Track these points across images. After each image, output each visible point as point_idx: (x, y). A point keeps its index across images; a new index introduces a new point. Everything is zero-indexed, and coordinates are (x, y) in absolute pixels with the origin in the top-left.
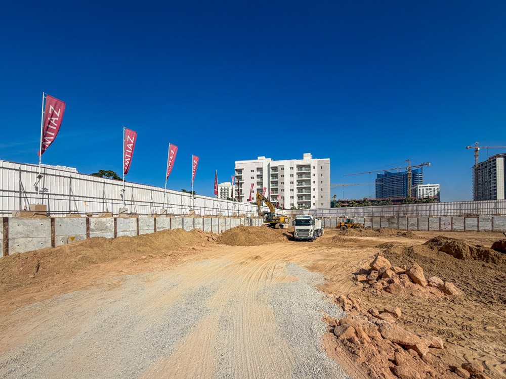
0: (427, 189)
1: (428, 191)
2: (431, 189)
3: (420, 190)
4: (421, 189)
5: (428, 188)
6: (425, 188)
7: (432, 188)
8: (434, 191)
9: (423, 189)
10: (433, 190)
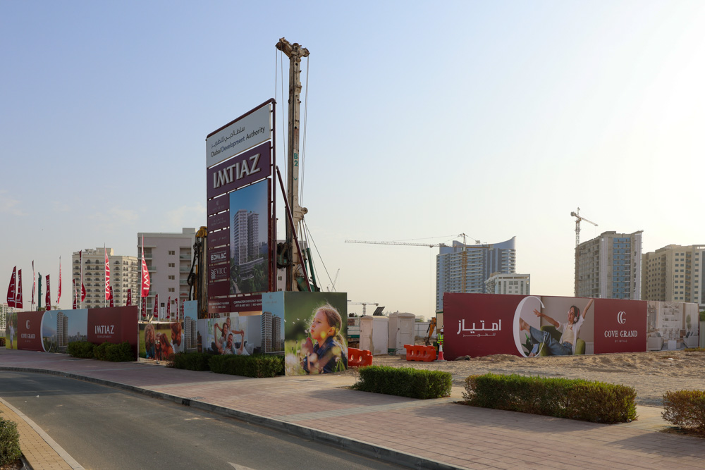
0: (511, 283)
1: (513, 286)
2: (516, 283)
3: (500, 283)
4: (502, 281)
5: (513, 280)
6: (508, 280)
7: (519, 280)
8: (522, 285)
9: (505, 282)
10: (520, 283)
